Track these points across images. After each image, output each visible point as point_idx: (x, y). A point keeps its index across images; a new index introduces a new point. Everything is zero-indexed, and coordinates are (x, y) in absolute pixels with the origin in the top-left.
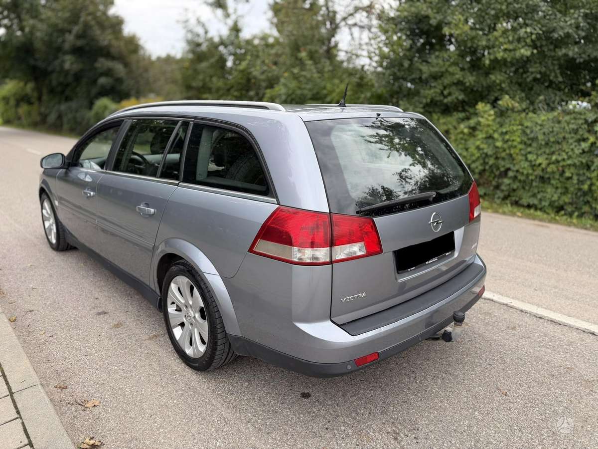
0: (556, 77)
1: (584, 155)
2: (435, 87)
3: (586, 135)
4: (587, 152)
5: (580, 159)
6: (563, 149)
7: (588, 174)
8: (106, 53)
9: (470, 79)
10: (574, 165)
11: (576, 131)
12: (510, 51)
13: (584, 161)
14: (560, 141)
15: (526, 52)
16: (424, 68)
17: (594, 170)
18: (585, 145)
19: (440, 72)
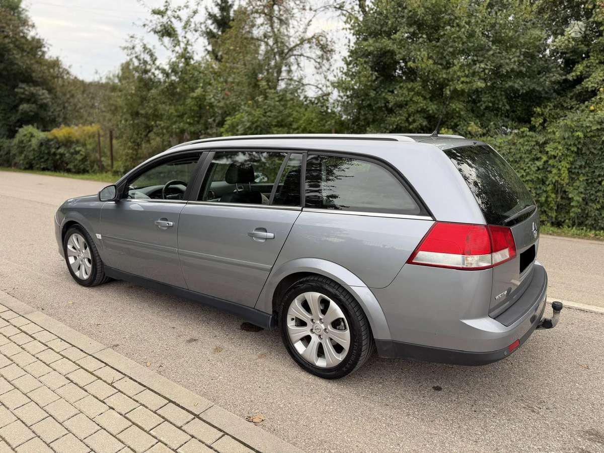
0: (504, 105)
1: (539, 171)
2: (400, 115)
3: (539, 155)
4: (542, 169)
5: (537, 175)
6: (521, 167)
7: (544, 188)
8: (28, 78)
9: (432, 107)
10: (532, 181)
11: (530, 152)
12: (467, 83)
13: (540, 177)
14: (518, 160)
15: (481, 84)
16: (390, 97)
17: (549, 184)
18: (539, 164)
19: (404, 101)
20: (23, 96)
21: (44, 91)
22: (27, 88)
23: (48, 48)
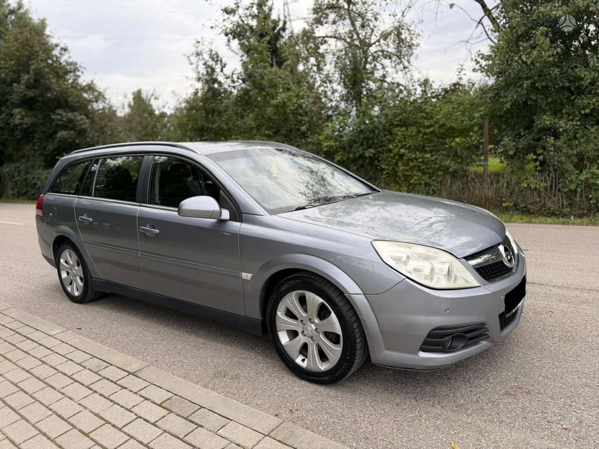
8: (64, 103)
20: (60, 123)
21: (83, 116)
22: (64, 114)
23: (82, 73)
